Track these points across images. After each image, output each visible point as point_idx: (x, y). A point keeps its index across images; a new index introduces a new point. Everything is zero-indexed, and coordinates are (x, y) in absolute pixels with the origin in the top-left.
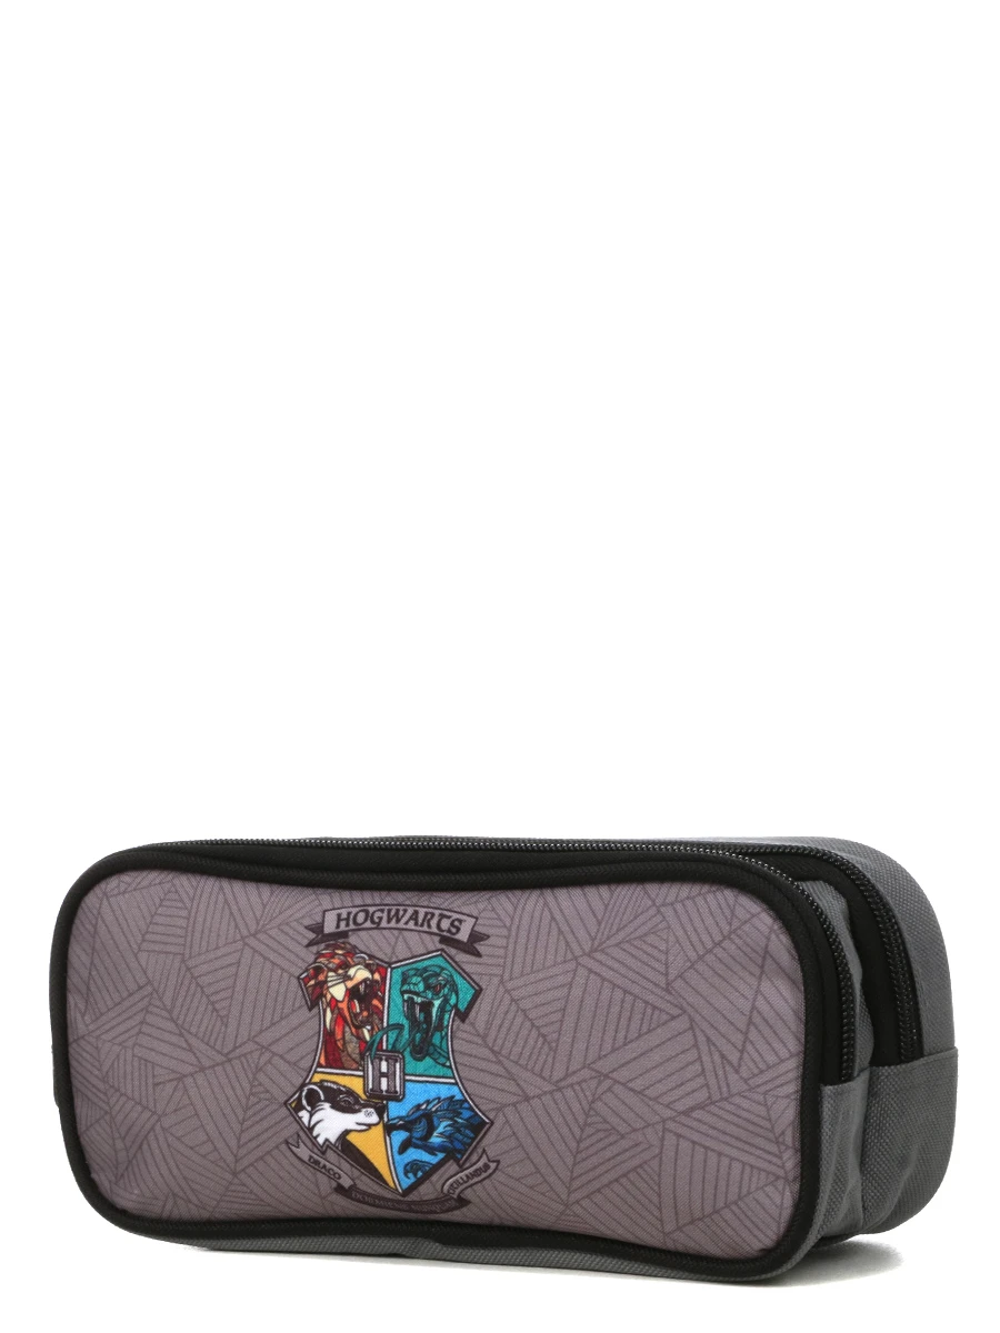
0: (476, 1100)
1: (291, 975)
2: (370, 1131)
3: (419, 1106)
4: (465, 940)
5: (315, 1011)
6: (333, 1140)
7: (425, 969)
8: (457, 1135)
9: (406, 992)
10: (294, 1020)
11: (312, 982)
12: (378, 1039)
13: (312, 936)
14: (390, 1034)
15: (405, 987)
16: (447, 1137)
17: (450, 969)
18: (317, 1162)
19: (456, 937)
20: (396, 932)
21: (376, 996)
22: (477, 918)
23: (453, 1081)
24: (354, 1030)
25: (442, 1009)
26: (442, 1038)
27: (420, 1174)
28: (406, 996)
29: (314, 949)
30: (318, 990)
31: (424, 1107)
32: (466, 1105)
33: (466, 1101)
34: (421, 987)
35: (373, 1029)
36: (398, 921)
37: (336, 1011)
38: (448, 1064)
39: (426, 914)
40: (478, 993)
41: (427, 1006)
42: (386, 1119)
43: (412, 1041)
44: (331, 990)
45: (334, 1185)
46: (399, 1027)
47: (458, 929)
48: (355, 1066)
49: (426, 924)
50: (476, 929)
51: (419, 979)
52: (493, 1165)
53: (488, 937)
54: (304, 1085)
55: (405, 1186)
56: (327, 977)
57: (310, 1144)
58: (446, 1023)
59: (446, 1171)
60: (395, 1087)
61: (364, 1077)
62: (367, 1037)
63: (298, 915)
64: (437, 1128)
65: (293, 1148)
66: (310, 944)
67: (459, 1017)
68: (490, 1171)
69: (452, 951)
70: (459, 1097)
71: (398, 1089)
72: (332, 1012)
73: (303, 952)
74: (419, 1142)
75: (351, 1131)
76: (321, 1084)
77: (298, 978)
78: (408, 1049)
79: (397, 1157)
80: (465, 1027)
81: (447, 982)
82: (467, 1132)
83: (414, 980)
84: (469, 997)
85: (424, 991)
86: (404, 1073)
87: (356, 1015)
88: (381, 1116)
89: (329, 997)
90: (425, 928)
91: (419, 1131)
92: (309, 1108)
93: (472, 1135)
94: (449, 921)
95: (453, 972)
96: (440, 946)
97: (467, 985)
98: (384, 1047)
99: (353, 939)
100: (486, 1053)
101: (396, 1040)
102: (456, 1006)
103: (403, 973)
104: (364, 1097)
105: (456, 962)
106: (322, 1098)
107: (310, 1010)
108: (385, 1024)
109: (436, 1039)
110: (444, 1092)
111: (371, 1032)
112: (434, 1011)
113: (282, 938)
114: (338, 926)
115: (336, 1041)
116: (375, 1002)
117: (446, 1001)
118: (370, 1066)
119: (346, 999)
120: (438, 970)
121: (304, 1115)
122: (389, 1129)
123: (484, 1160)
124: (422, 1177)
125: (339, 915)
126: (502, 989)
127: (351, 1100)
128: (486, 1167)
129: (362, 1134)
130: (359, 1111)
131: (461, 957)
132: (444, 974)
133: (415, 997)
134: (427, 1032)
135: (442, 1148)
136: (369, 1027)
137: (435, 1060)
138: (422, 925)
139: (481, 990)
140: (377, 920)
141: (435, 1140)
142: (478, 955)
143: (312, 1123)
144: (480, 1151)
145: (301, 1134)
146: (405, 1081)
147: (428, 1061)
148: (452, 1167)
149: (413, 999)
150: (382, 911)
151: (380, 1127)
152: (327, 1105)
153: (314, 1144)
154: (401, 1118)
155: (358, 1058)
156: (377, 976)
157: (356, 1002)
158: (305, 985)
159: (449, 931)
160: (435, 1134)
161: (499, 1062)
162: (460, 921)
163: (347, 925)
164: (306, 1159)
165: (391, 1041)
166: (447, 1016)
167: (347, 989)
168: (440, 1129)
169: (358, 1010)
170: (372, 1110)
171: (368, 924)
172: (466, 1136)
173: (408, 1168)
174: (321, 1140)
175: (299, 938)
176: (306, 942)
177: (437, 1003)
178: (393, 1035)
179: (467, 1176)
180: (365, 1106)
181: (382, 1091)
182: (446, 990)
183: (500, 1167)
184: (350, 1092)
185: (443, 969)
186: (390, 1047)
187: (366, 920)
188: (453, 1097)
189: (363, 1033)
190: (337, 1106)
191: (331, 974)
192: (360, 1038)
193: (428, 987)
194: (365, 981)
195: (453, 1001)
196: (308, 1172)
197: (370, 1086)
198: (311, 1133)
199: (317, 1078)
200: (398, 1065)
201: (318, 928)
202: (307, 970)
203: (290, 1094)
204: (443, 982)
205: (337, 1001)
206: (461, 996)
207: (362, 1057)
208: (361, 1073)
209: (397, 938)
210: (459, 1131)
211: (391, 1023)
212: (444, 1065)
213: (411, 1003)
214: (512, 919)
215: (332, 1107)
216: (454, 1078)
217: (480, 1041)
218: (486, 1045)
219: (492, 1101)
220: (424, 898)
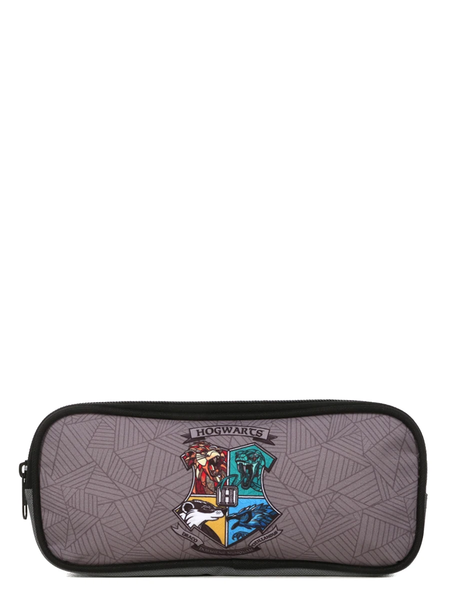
0: (274, 505)
1: (176, 456)
2: (218, 521)
3: (245, 509)
4: (266, 439)
5: (191, 470)
6: (197, 525)
7: (247, 451)
8: (264, 520)
9: (238, 461)
10: (179, 474)
11: (188, 458)
12: (224, 481)
13: (185, 439)
14: (231, 479)
15: (238, 459)
16: (258, 521)
17: (260, 450)
18: (186, 535)
19: (261, 437)
20: (230, 436)
21: (223, 463)
22: (269, 430)
23: (263, 497)
24: (211, 478)
25: (257, 467)
26: (258, 480)
27: (241, 538)
28: (238, 463)
29: (188, 444)
30: (191, 461)
31: (247, 509)
32: (269, 507)
33: (269, 505)
34: (246, 458)
35: (221, 477)
36: (229, 432)
37: (202, 470)
38: (261, 490)
39: (243, 429)
40: (275, 460)
41: (249, 467)
42: (227, 515)
43: (242, 482)
44: (198, 461)
45: (193, 544)
46: (236, 476)
47: (261, 435)
48: (212, 493)
49: (244, 433)
50: (270, 434)
51: (245, 455)
52: (279, 532)
53: (277, 437)
54: (184, 502)
55: (230, 543)
56: (196, 456)
57: (184, 527)
58: (260, 473)
59: (253, 537)
60: (233, 501)
61: (217, 498)
62: (219, 481)
63: (176, 431)
64: (253, 517)
65: (175, 530)
66: (185, 443)
67: (266, 471)
68: (277, 535)
69: (260, 443)
70: (266, 504)
71: (234, 501)
72: (200, 470)
73: (182, 446)
74: (243, 524)
75: (208, 521)
76: (193, 502)
77: (180, 457)
78: (240, 485)
79: (230, 531)
80: (270, 474)
81: (259, 456)
82: (269, 518)
83: (242, 456)
84: (271, 462)
85: (248, 460)
86: (238, 495)
87: (213, 471)
88: (225, 514)
89: (197, 464)
90: (244, 434)
91: (244, 519)
92: (186, 512)
93: (271, 519)
94: (256, 431)
95: (262, 452)
96: (254, 441)
97: (269, 457)
98: (228, 484)
99: (208, 440)
100: (280, 485)
101: (234, 481)
102: (264, 466)
103: (236, 453)
104: (216, 506)
105: (262, 448)
106: (193, 507)
107: (188, 470)
108: (228, 475)
109: (255, 480)
110: (258, 502)
111: (220, 478)
112: (254, 468)
113: (169, 440)
114: (198, 435)
115: (201, 483)
116: (222, 465)
117: (259, 464)
118: (220, 493)
119: (207, 465)
120: (254, 451)
121: (183, 515)
122: (228, 519)
123: (276, 529)
124: (241, 539)
125: (198, 431)
126: (287, 458)
127: (209, 507)
128: (276, 533)
129: (215, 522)
130: (213, 512)
131: (265, 445)
132: (257, 453)
133: (243, 463)
134: (251, 476)
135: (254, 526)
136: (219, 476)
137: (254, 489)
138: (242, 433)
139: (277, 459)
140: (218, 432)
141: (252, 522)
142: (273, 444)
143: (187, 518)
144: (274, 526)
145: (180, 523)
146: (238, 498)
147: (250, 489)
148: (259, 533)
149: (242, 464)
150: (220, 428)
151: (224, 519)
152: (196, 510)
153: (186, 527)
154: (235, 514)
155: (213, 490)
156: (222, 455)
157: (212, 466)
158: (184, 460)
159: (257, 435)
160: (252, 520)
161: (287, 489)
162: (262, 431)
163: (203, 434)
164: (181, 534)
165: (231, 482)
166: (260, 470)
167: (207, 461)
168: (255, 518)
169: (213, 469)
170: (221, 511)
171: (214, 434)
172: (268, 520)
173: (235, 535)
174: (190, 525)
175: (179, 440)
176: (183, 442)
177: (255, 465)
178: (232, 479)
179: (265, 537)
180: (216, 510)
181: (226, 503)
182: (259, 460)
183: (283, 532)
184: (209, 504)
185: (256, 451)
186: (231, 484)
187: (212, 432)
188: (263, 504)
189: (216, 479)
190: (201, 510)
191: (197, 454)
192: (215, 481)
193: (249, 458)
194: (216, 457)
195: (263, 464)
196: (180, 540)
197: (220, 501)
198: (186, 523)
199: (191, 499)
200: (235, 492)
201: (188, 436)
202: (184, 453)
203: (175, 507)
204: (257, 456)
205: (202, 466)
206: (266, 461)
207: (216, 489)
208: (215, 496)
209: (231, 440)
210: (264, 518)
211: (231, 474)
212: (259, 491)
213: (241, 466)
214: (287, 430)
215: (199, 511)
216: (264, 496)
217: (277, 480)
218: (280, 482)
219: (282, 505)
220: (238, 423)
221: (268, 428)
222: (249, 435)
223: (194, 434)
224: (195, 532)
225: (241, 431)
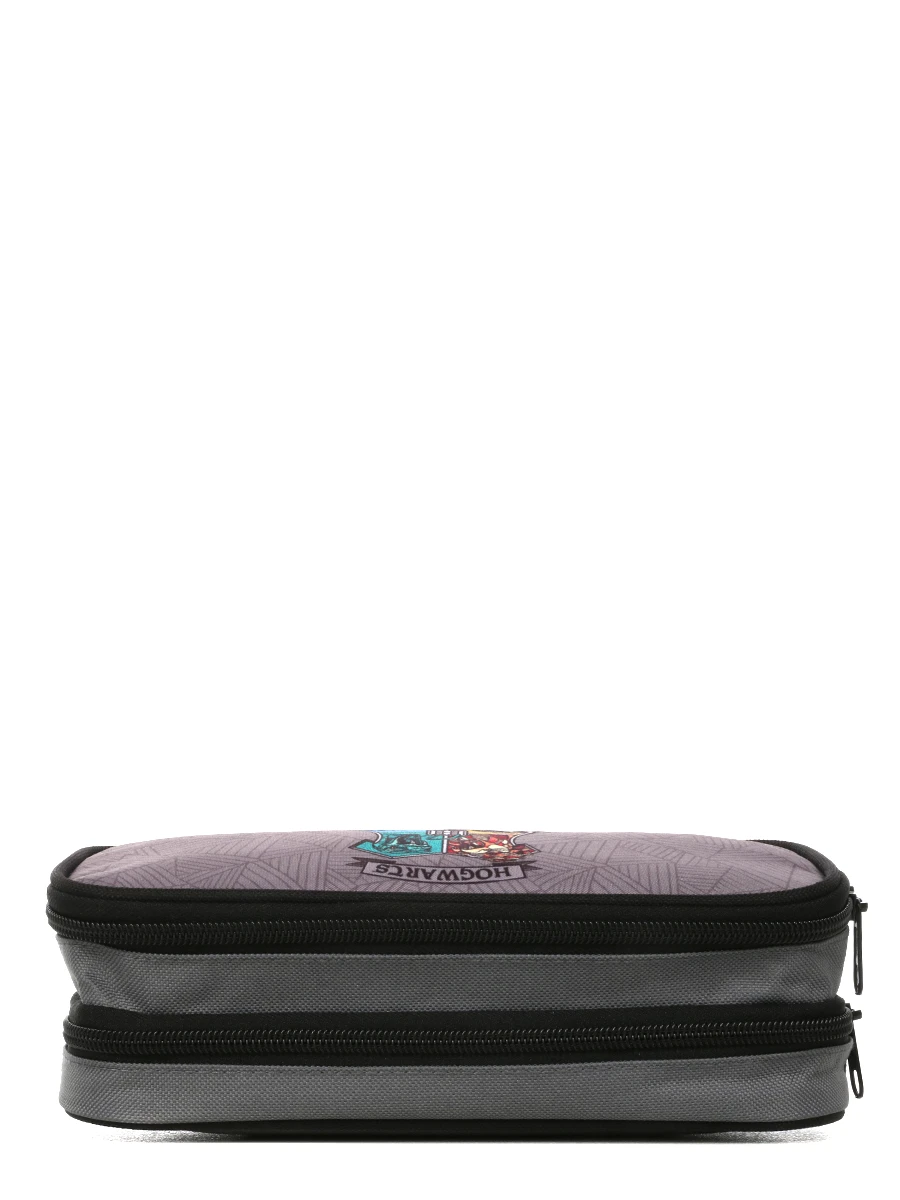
171: (474, 870)
221: (364, 876)
225: (420, 874)
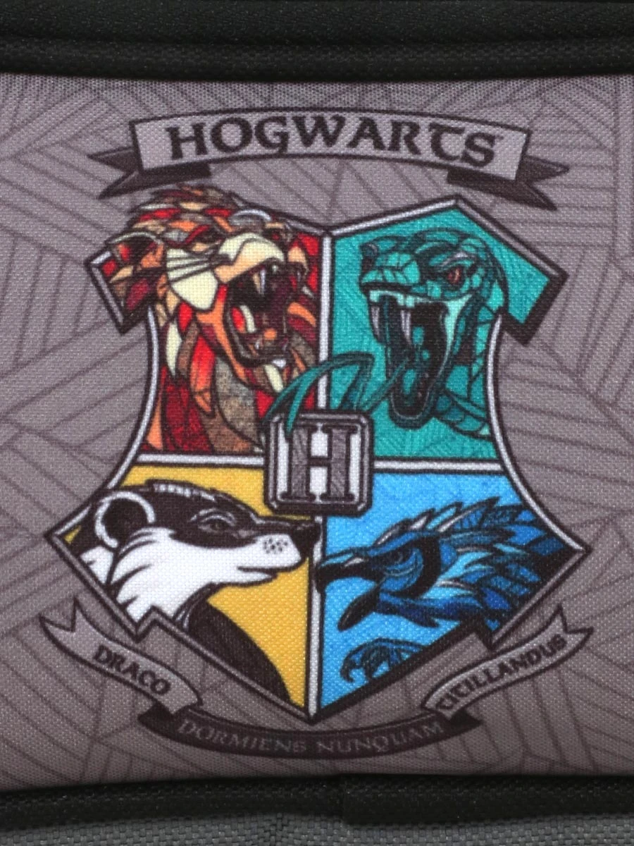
0: (553, 506)
1: (66, 259)
2: (275, 584)
3: (405, 525)
4: (512, 176)
5: (139, 330)
6: (170, 609)
7: (419, 238)
8: (501, 583)
9: (375, 285)
10: (80, 354)
11: (126, 272)
12: (304, 388)
13: (113, 175)
14: (337, 374)
15: (371, 277)
16: (469, 586)
17: (483, 235)
18: (115, 660)
19: (490, 169)
20: (334, 164)
21: (299, 298)
22: (529, 133)
23: (497, 467)
24: (240, 370)
25: (470, 318)
26: (472, 379)
27: (383, 668)
28: (375, 295)
29: (124, 201)
30: (142, 289)
31: (418, 525)
32: (525, 516)
33: (525, 506)
34: (413, 274)
35: (291, 365)
36: (330, 140)
37: (194, 331)
38: (485, 431)
39: (397, 126)
40: (557, 283)
41: (430, 315)
42: (317, 555)
43: (393, 391)
44: (178, 287)
45: (144, 705)
46: (362, 360)
47: (489, 156)
48: (242, 445)
49: (403, 145)
50: (531, 152)
51: (406, 258)
52: (573, 640)
53: (566, 169)
54: (102, 492)
55: (330, 697)
56: (164, 259)
57: (104, 620)
58: (480, 347)
59: (447, 663)
60: (347, 485)
61: (268, 470)
62: (277, 384)
63: (66, 131)
64: (447, 569)
65: (61, 635)
66: (110, 192)
67: (512, 332)
68: (561, 654)
69: (484, 200)
70: (508, 499)
71: (354, 489)
72: (183, 334)
73: (96, 211)
74: (397, 601)
75: (222, 585)
76: (148, 490)
77: (88, 264)
78: (385, 405)
79: (333, 635)
80: (533, 352)
81: (477, 262)
82: (524, 572)
83: (393, 260)
84: (535, 293)
85: (422, 282)
86: (370, 454)
87: (247, 339)
88: (305, 551)
89: (172, 302)
90: (404, 153)
91: (399, 578)
92: (113, 543)
93: (533, 578)
94: (462, 138)
95: (491, 242)
96: (450, 189)
97: (528, 269)
98: (322, 403)
99: (224, 179)
100: (583, 406)
101: (353, 386)
102: (504, 310)
103: (364, 247)
104: (264, 511)
105: (494, 221)
106: (151, 517)
107: (123, 330)
108: (323, 355)
109: (457, 381)
110: (473, 491)
111: (286, 373)
112: (450, 324)
113: (32, 181)
114: (177, 153)
115: (191, 395)
116: (296, 309)
117: (478, 301)
118: (283, 447)
119: (220, 306)
120: (453, 240)
121: (99, 560)
122: (322, 577)
123: (556, 626)
124: (386, 674)
125: (173, 132)
126: (614, 274)
127: (230, 518)
128: (557, 643)
129: (256, 590)
130: (249, 541)
131: (505, 211)
132: (470, 246)
133: (400, 298)
134: (434, 364)
135: (450, 612)
136: (281, 363)
137: (452, 425)
138: (395, 146)
139: (564, 276)
140: (276, 140)
141: (440, 592)
142: (549, 206)
143: (119, 574)
144: (548, 611)
145: (85, 599)
146: (373, 471)
147: (435, 427)
148: (473, 647)
149: (394, 300)
150: (282, 121)
151: (302, 575)
152: (162, 534)
153: (116, 619)
154: (356, 552)
155: (250, 430)
156: (297, 255)
157: (246, 310)
158: (107, 279)
159: (466, 158)
160: (441, 581)
161: (613, 424)
162: (491, 139)
163: (201, 149)
164: (87, 653)
165: (340, 389)
166: (482, 333)
167: (220, 285)
168: (457, 570)
169: (251, 328)
170: (286, 538)
171: (255, 148)
172: (522, 582)
173: (357, 658)
174: (136, 611)
175: (81, 180)
176: (99, 188)
177: (455, 307)
178: (342, 379)
179: (503, 668)
180: (264, 530)
181: (313, 497)
182: (476, 280)
183: (591, 642)
184: (226, 503)
185: (464, 236)
186: (336, 402)
187: (246, 141)
188: (493, 501)
189: (265, 375)
190: (188, 533)
191: (173, 253)
192: (259, 388)
193: (428, 273)
194: (266, 265)
195: (496, 300)
196: (80, 682)
197: (282, 486)
198: (114, 598)
199: (138, 476)
200: (356, 440)
201: (127, 159)
202: (108, 246)
203: (62, 515)
204: (468, 263)
205: (195, 311)
206: (514, 289)
207: (262, 425)
208: (259, 461)
209: (339, 178)
210: (502, 570)
211: (339, 349)
212: (474, 435)
213: (389, 310)
214: (615, 132)
215: (179, 536)
216: (499, 460)
217: (568, 382)
218: (581, 389)
219: (591, 505)
220: (375, 95)
221: (522, 122)
222: (428, 154)
223: (155, 152)
224: (158, 642)
225: (386, 135)
